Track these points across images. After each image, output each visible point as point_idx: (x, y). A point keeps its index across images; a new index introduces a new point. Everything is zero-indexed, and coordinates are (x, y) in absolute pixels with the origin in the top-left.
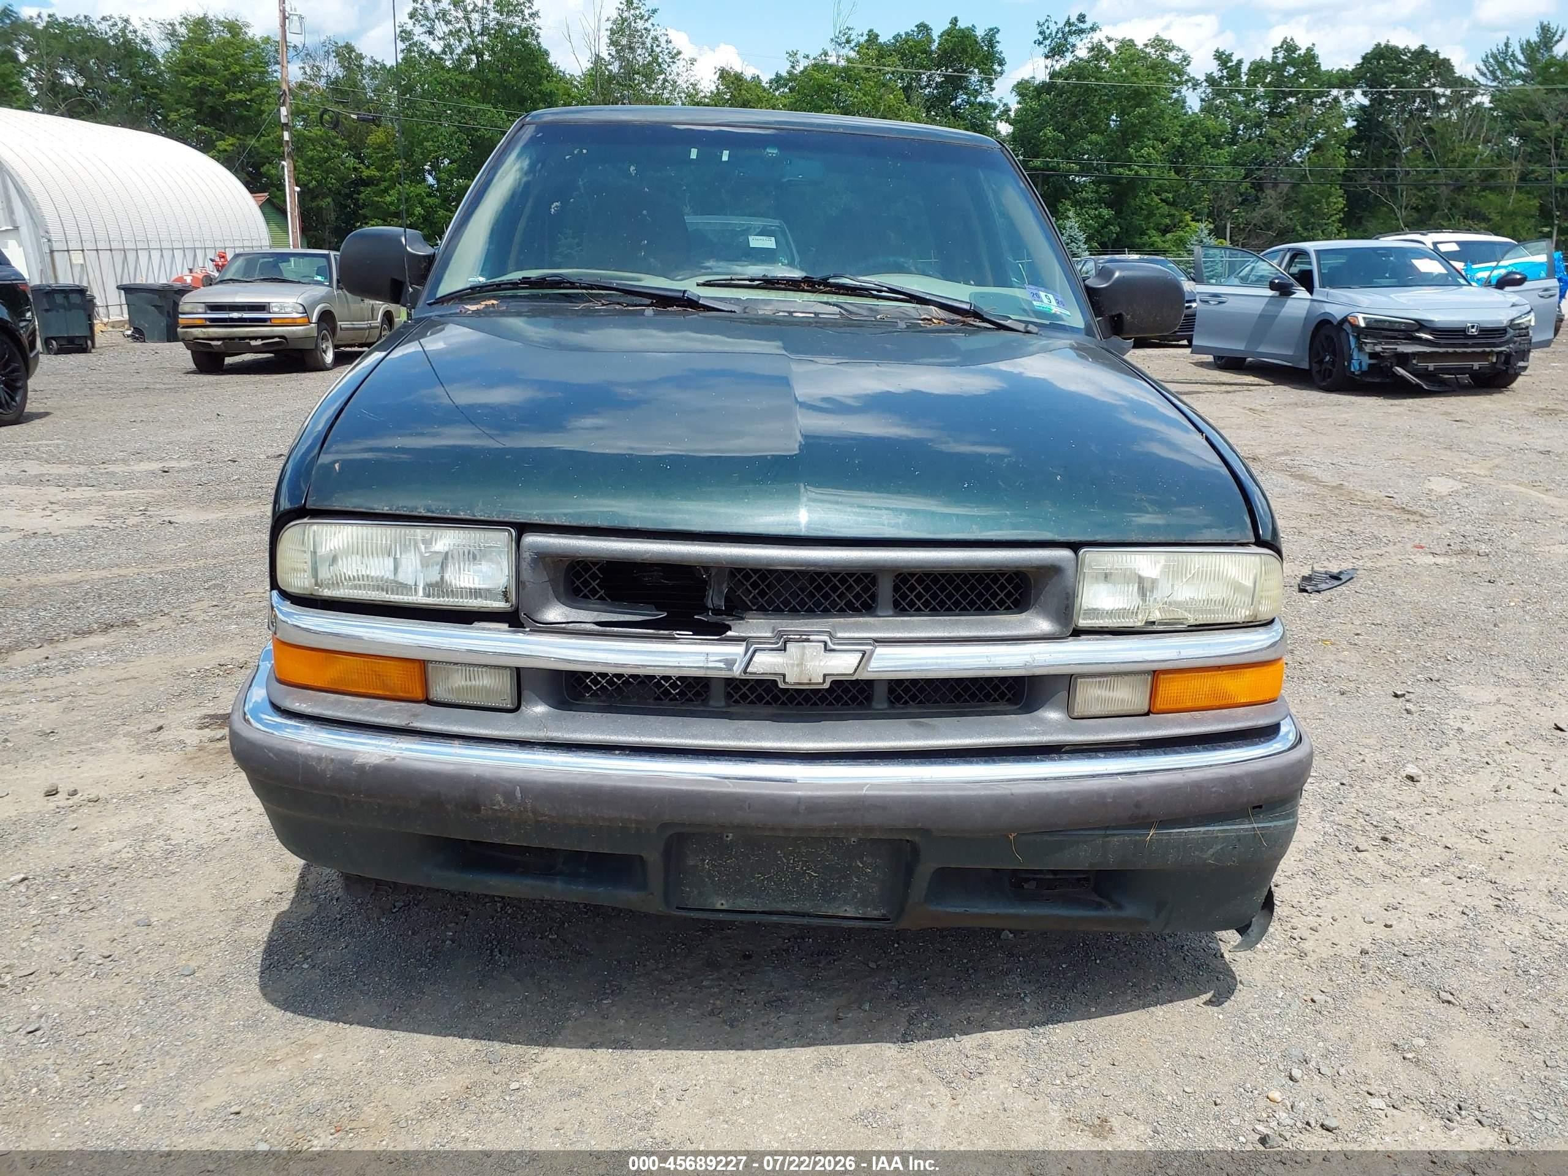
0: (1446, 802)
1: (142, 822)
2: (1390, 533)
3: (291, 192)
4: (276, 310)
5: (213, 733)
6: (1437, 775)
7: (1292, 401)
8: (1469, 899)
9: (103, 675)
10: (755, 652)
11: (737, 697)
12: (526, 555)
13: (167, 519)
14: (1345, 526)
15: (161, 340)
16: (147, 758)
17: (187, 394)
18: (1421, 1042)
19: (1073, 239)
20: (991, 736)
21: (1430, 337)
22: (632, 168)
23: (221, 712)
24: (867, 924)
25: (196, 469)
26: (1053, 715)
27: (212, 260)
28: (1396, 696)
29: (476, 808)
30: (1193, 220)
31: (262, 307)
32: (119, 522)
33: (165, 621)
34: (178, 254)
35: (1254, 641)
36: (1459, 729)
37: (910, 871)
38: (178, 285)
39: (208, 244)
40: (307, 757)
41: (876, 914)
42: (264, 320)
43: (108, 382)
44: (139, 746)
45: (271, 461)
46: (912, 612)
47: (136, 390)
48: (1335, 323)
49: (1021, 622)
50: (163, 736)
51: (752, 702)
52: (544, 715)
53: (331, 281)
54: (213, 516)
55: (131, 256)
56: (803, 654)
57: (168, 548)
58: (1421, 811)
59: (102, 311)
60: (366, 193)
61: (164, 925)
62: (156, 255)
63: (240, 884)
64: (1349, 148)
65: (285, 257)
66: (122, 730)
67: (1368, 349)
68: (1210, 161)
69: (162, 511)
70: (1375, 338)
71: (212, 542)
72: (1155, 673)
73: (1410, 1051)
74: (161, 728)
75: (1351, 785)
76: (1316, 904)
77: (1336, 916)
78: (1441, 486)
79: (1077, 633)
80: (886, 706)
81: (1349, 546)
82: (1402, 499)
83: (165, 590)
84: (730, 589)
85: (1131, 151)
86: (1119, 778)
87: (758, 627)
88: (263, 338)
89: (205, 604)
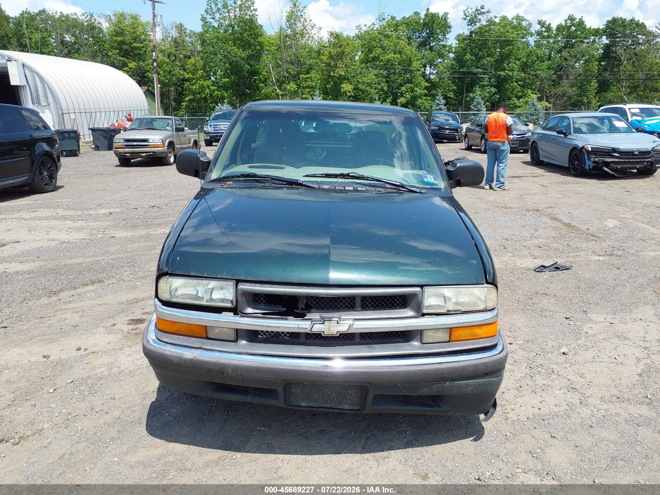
0: (573, 362)
1: (111, 361)
2: (584, 245)
3: (157, 87)
4: (151, 141)
5: (133, 327)
6: (573, 351)
7: (559, 181)
8: (571, 400)
9: (93, 303)
10: (314, 324)
11: (309, 337)
12: (239, 292)
13: (112, 235)
14: (566, 242)
15: (106, 150)
16: (110, 336)
17: (117, 177)
18: (539, 451)
19: (478, 103)
20: (393, 351)
21: (618, 155)
22: (281, 130)
23: (135, 318)
24: (352, 412)
25: (122, 212)
26: (416, 343)
27: (126, 117)
28: (566, 318)
29: (223, 373)
30: (532, 93)
31: (145, 140)
32: (94, 236)
33: (114, 280)
34: (112, 113)
35: (487, 316)
36: (587, 332)
37: (366, 395)
38: (112, 128)
39: (124, 109)
40: (168, 356)
41: (356, 408)
42: (147, 145)
43: (86, 171)
44: (107, 332)
45: (150, 209)
46: (367, 308)
47: (97, 175)
48: (579, 149)
49: (404, 312)
50: (115, 327)
51: (314, 339)
52: (245, 344)
53: (173, 129)
54: (129, 234)
55: (93, 115)
56: (330, 325)
57: (113, 248)
58: (564, 366)
59: (82, 137)
60: (187, 84)
61: (119, 399)
62: (103, 114)
63: (144, 385)
64: (600, 62)
65: (154, 120)
66: (101, 325)
67: (592, 159)
68: (539, 68)
69: (110, 232)
70: (596, 155)
71: (129, 246)
72: (451, 329)
73: (535, 454)
74: (115, 324)
75: (540, 355)
76: (516, 400)
77: (522, 405)
78: (611, 223)
79: (423, 315)
80: (359, 340)
81: (566, 251)
82: (593, 230)
83: (113, 267)
84: (306, 302)
85: (505, 65)
86: (436, 365)
87: (316, 316)
88: (146, 153)
89: (128, 273)
